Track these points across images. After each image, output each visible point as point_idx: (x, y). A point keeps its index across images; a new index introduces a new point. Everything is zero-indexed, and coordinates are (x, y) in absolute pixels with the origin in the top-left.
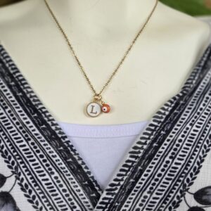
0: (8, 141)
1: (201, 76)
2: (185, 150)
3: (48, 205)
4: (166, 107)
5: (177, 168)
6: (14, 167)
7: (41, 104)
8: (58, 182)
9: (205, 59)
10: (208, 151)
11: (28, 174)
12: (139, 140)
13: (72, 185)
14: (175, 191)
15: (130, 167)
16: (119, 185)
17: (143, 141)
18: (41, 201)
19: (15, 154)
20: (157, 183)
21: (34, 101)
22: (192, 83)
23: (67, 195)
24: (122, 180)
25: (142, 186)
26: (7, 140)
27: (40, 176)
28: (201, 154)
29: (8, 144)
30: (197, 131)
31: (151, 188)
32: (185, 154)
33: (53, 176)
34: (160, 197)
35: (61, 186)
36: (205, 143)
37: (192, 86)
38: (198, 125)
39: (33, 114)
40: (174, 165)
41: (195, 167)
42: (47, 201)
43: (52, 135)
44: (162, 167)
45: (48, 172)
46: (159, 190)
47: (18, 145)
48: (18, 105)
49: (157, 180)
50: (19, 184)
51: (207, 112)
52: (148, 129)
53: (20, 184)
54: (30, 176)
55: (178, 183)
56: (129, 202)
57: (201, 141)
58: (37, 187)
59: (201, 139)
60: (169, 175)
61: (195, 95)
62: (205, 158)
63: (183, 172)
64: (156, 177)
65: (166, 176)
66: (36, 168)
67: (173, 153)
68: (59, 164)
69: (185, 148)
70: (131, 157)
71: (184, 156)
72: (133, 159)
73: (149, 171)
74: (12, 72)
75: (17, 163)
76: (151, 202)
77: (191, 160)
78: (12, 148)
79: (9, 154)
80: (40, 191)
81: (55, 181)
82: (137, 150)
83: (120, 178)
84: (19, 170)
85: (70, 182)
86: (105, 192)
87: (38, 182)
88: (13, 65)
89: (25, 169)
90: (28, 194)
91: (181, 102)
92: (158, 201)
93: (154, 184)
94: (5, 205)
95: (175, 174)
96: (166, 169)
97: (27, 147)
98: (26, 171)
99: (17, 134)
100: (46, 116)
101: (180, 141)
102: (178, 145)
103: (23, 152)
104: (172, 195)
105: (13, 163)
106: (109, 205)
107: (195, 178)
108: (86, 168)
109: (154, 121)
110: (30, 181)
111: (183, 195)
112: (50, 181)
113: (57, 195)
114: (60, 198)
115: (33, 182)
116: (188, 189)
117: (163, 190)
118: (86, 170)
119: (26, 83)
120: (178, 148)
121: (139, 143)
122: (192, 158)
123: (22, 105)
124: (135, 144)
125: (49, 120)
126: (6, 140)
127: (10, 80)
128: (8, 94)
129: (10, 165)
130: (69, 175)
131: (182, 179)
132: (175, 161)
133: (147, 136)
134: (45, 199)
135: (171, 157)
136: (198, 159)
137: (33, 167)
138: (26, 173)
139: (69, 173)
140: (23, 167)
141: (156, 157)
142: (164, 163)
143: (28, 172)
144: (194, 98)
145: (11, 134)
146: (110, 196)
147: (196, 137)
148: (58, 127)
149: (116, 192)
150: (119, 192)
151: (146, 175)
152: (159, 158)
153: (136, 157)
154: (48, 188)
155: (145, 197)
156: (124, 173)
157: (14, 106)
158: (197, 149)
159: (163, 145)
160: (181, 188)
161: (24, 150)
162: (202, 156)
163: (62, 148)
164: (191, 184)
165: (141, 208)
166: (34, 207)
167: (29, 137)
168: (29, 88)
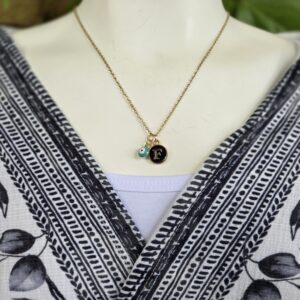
0: (38, 193)
1: (276, 107)
2: (248, 205)
3: (85, 275)
4: (223, 148)
5: (235, 228)
6: (45, 225)
7: (83, 145)
8: (100, 245)
9: (283, 84)
10: (280, 206)
11: (62, 235)
12: (185, 191)
14: (232, 258)
15: (173, 226)
16: (158, 248)
17: (191, 193)
18: (77, 268)
19: (47, 209)
21: (75, 140)
23: (110, 263)
24: (163, 242)
25: (189, 250)
26: (37, 191)
27: (77, 237)
28: (270, 210)
29: (38, 196)
30: (267, 180)
31: (201, 254)
32: (248, 210)
33: (93, 238)
34: (214, 266)
35: (103, 251)
36: (277, 196)
38: (269, 172)
39: (73, 158)
40: (231, 224)
41: (261, 228)
42: (85, 269)
43: (95, 185)
44: (216, 227)
45: (87, 233)
46: (211, 257)
47: (51, 197)
48: (56, 148)
49: (208, 243)
50: (50, 246)
51: (280, 155)
52: (197, 177)
53: (52, 247)
54: (65, 237)
55: (237, 248)
56: (172, 272)
58: (73, 252)
59: (271, 191)
60: (225, 237)
61: (264, 132)
62: (276, 216)
63: (244, 234)
64: (208, 239)
65: (222, 238)
66: (72, 227)
67: (231, 209)
68: (102, 223)
69: (247, 203)
70: (175, 212)
71: (246, 213)
72: (178, 216)
73: (198, 232)
75: (49, 220)
76: (201, 273)
77: (256, 218)
78: (43, 202)
79: (39, 209)
80: (76, 256)
81: (95, 244)
82: (183, 205)
83: (160, 239)
84: (51, 230)
85: (114, 245)
88: (48, 96)
89: (59, 228)
90: (61, 259)
91: (245, 141)
92: (210, 271)
93: (204, 249)
94: (32, 273)
95: (234, 236)
96: (221, 229)
97: (62, 200)
98: (60, 230)
99: (49, 184)
100: (88, 161)
101: (242, 193)
102: (238, 199)
103: (57, 207)
104: (229, 263)
105: (44, 220)
106: (145, 275)
107: (260, 242)
109: (206, 167)
111: (244, 264)
112: (89, 244)
113: (97, 262)
114: (100, 267)
115: (68, 245)
116: (251, 256)
117: (216, 257)
119: (64, 119)
120: (239, 203)
121: (185, 195)
122: (258, 216)
123: (59, 147)
124: (181, 197)
125: (92, 166)
126: (35, 192)
127: (44, 116)
129: (41, 222)
130: (113, 237)
131: (242, 242)
132: (233, 220)
133: (196, 187)
134: (82, 267)
135: (228, 215)
136: (266, 217)
137: (69, 226)
138: (60, 234)
139: (113, 234)
140: (57, 226)
141: (207, 214)
142: (219, 222)
143: (62, 232)
145: (42, 184)
146: (147, 263)
147: (264, 188)
148: (103, 175)
149: (155, 257)
150: (158, 258)
151: (194, 237)
152: (213, 215)
153: (182, 214)
154: (87, 253)
155: (193, 265)
156: (165, 233)
157: (51, 149)
158: (265, 204)
159: (217, 199)
160: (241, 255)
161: (58, 204)
162: (272, 213)
163: (106, 202)
164: (255, 250)
165: (188, 280)
166: (69, 276)
167: (66, 187)
168: (68, 124)
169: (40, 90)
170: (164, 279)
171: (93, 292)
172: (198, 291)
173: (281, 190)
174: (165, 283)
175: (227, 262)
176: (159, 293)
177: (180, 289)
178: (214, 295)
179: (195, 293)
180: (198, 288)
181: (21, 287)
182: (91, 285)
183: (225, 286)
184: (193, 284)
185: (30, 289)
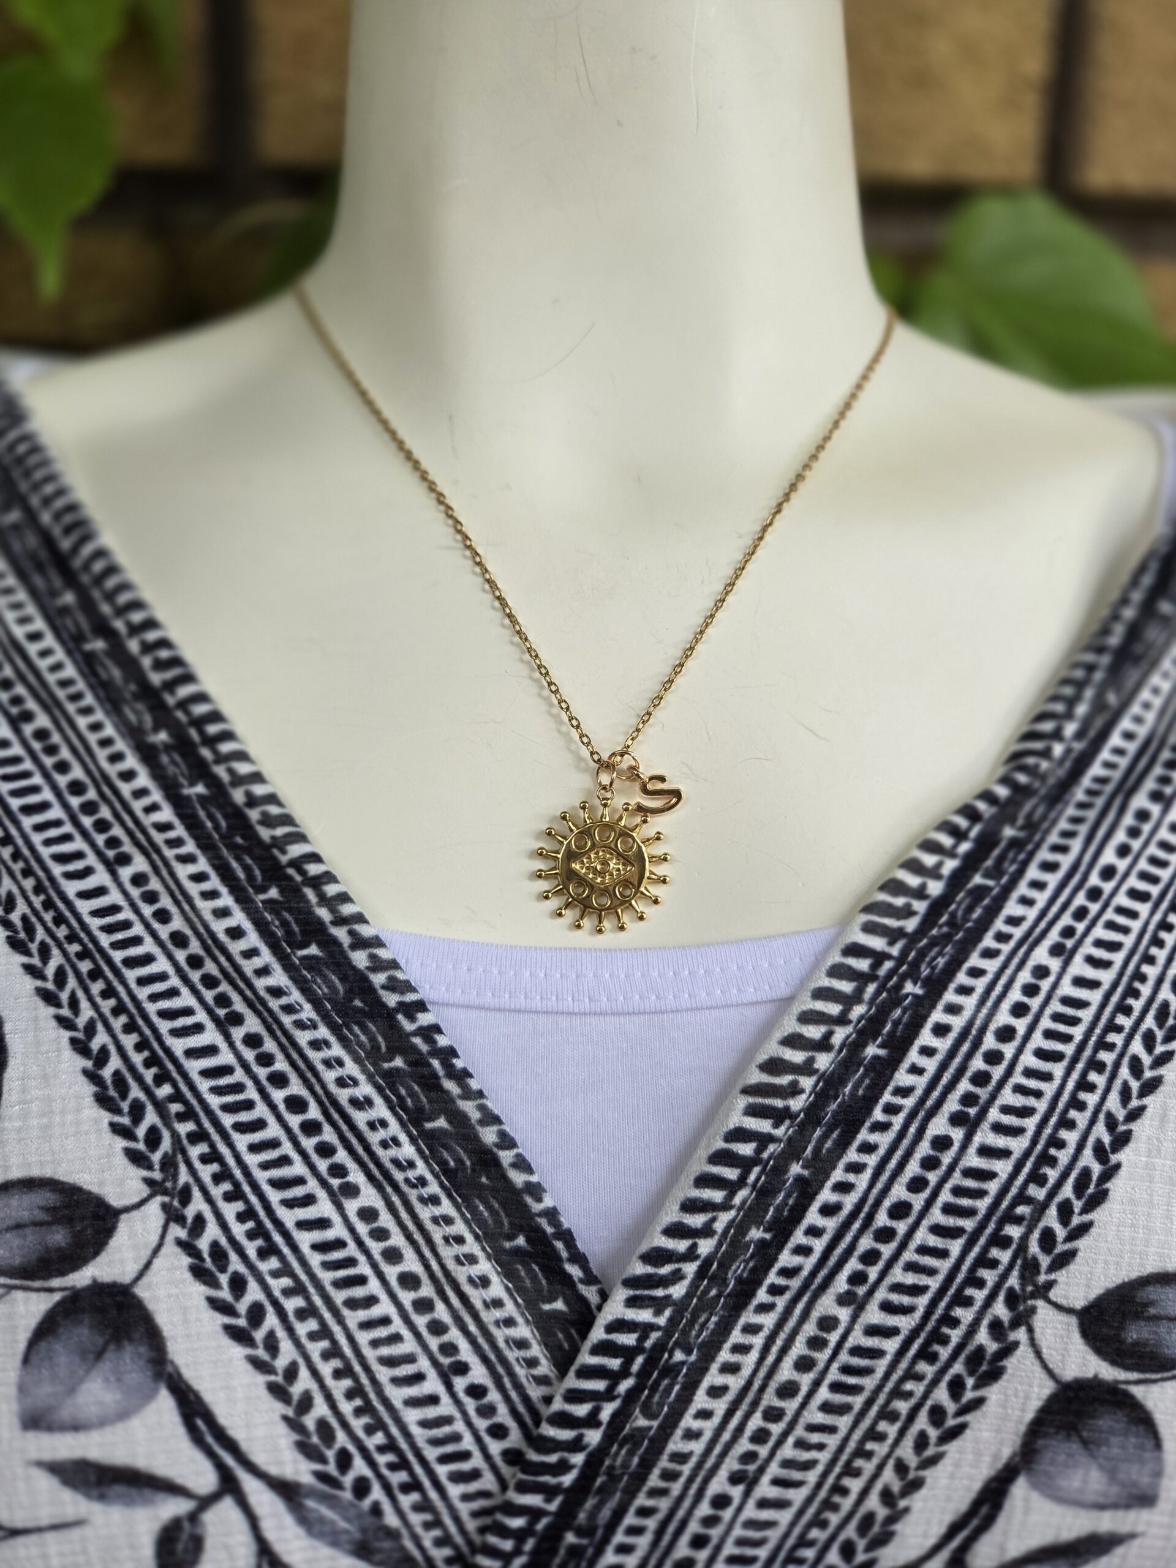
0: (130, 1028)
1: (1112, 698)
2: (1033, 1084)
3: (326, 1356)
4: (929, 860)
5: (990, 1175)
6: (156, 1157)
7: (301, 838)
8: (380, 1234)
9: (1129, 613)
10: (1151, 1087)
11: (229, 1197)
12: (790, 1025)
13: (447, 1253)
14: (979, 1296)
15: (745, 1164)
16: (690, 1255)
17: (815, 1034)
18: (290, 1331)
19: (165, 1090)
20: (887, 1250)
21: (268, 821)
22: (1057, 735)
23: (422, 1305)
24: (706, 1231)
25: (809, 1263)
26: (123, 1019)
27: (289, 1204)
28: (1113, 1102)
29: (129, 1041)
30: (1094, 984)
31: (857, 1278)
32: (1031, 1102)
33: (352, 1207)
34: (905, 1323)
35: (393, 1256)
36: (1137, 1047)
37: (1058, 749)
38: (1101, 954)
39: (263, 889)
40: (973, 1160)
41: (1086, 1173)
42: (324, 1332)
43: (350, 994)
44: (913, 1168)
45: (324, 1183)
46: (897, 1288)
47: (178, 1046)
48: (190, 847)
49: (886, 1235)
50: (180, 1243)
51: (1142, 886)
52: (836, 971)
53: (188, 1247)
54: (239, 1206)
55: (995, 1253)
56: (742, 1349)
57: (1117, 1039)
58: (274, 1263)
59: (1113, 1027)
60: (948, 1209)
61: (1079, 795)
62: (1134, 1126)
63: (1022, 1198)
64: (882, 1219)
65: (936, 1216)
66: (265, 1166)
67: (969, 1099)
68: (384, 1144)
69: (1029, 1073)
70: (753, 1111)
71: (1025, 1112)
72: (764, 1126)
73: (844, 1188)
74: (156, 678)
75: (175, 1135)
76: (857, 1351)
77: (1064, 1134)
78: (148, 1064)
79: (136, 1092)
80: (286, 1282)
81: (362, 1229)
82: (785, 1080)
83: (697, 1220)
84: (184, 1177)
85: (437, 1235)
86: (621, 1294)
87: (278, 1238)
88: (164, 643)
89: (215, 1167)
90: (225, 1294)
91: (1008, 832)
92: (891, 1346)
93: (870, 1257)
94: (109, 1355)
95: (982, 1205)
96: (933, 1177)
97: (226, 1057)
98: (217, 1179)
99: (173, 993)
100: (323, 899)
101: (1006, 1034)
102: (994, 1057)
103: (204, 1086)
104: (965, 1315)
105: (153, 1139)
106: (640, 1360)
107: (1084, 1229)
108: (522, 1164)
109: (869, 928)
110: (239, 1230)
111: (1023, 1318)
112: (338, 1231)
113: (370, 1301)
114: (385, 1321)
115: (251, 1235)
116: (1050, 1285)
117: (916, 1290)
118: (518, 1178)
119: (228, 736)
120: (997, 1072)
121: (793, 1041)
122: (1071, 1125)
123: (206, 845)
124: (773, 1049)
125: (340, 921)
126: (118, 1023)
127: (148, 721)
128: (140, 793)
129: (141, 1146)
130: (434, 1200)
131: (1014, 1231)
132: (978, 1139)
133: (834, 1009)
134: (312, 1325)
135: (957, 1119)
136: (1101, 1131)
137: (252, 1160)
138: (217, 1192)
139: (433, 1188)
140: (205, 1159)
141: (878, 1115)
142: (924, 1148)
143: (227, 1186)
144: (1071, 811)
145: (143, 993)
146: (644, 1315)
147: (1086, 1015)
148: (383, 953)
149: (678, 1291)
150: (689, 1295)
151: (828, 1210)
152: (898, 1121)
153: (779, 1116)
155: (828, 1323)
156: (718, 1196)
157: (169, 853)
158: (1093, 1077)
159: (913, 1056)
160: (1013, 1281)
161: (206, 1073)
162: (1121, 1114)
163: (398, 1062)
164: (1064, 1260)
165: (805, 1380)
166: (259, 1365)
167: (239, 1006)
168: (242, 756)
169: (137, 617)
170: (713, 1377)
171: (358, 1424)
172: (844, 1422)
173: (1149, 1022)
174: (716, 1392)
175: (959, 1312)
176: (692, 1435)
177: (775, 1415)
178: (908, 1442)
179: (832, 1430)
180: (842, 1409)
181: (65, 1414)
182: (350, 1395)
183: (951, 1407)
184: (824, 1393)
185: (102, 1423)
